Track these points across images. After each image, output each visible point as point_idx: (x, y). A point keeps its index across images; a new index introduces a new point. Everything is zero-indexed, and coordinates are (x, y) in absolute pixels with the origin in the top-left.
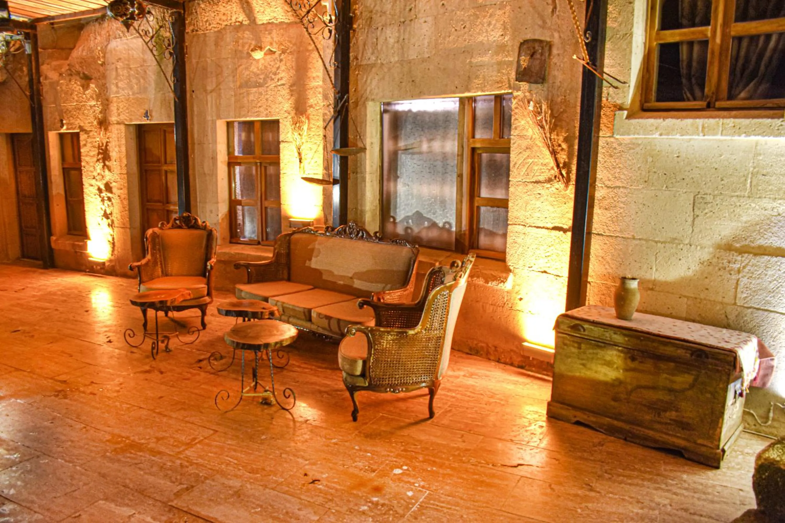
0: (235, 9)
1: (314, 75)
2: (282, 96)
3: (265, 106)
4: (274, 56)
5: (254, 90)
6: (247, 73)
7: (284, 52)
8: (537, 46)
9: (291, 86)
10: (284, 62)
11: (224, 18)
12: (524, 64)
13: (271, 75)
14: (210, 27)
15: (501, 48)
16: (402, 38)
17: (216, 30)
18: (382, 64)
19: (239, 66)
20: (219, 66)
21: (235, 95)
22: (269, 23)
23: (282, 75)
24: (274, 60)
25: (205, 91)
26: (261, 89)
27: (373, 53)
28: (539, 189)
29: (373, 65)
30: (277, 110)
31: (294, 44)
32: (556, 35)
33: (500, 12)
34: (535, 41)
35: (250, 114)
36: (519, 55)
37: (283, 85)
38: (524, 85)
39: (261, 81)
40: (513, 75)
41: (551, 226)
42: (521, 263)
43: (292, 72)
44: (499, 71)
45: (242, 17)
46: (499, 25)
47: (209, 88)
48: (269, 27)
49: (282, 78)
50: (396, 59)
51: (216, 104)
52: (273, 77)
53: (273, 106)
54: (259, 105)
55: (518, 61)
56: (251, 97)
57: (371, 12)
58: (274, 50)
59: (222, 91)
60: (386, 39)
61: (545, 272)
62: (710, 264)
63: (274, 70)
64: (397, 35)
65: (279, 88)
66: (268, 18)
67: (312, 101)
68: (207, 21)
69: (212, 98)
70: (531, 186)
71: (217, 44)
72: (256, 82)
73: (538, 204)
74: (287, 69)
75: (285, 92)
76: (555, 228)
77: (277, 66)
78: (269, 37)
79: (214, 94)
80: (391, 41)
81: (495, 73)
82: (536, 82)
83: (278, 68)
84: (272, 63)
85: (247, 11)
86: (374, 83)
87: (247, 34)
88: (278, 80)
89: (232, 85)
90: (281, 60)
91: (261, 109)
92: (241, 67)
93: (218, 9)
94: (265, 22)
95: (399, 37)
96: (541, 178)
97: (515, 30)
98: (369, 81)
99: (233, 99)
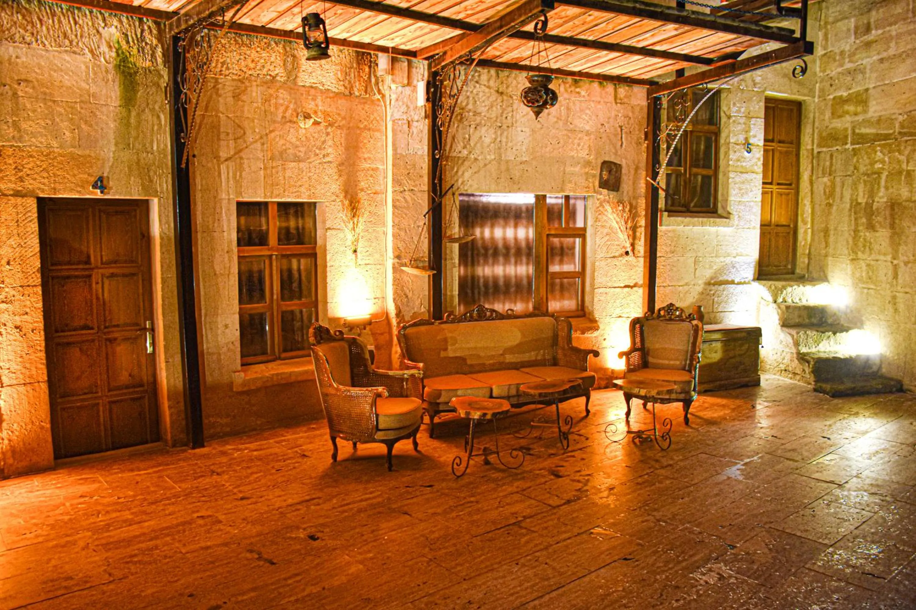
0: (272, 59)
1: (366, 156)
2: (330, 176)
3: (307, 186)
4: (319, 128)
5: (293, 164)
6: (282, 142)
7: (331, 125)
8: (613, 167)
9: (340, 165)
10: (331, 136)
11: (252, 65)
12: (605, 177)
13: (314, 149)
14: (227, 72)
15: (588, 163)
16: (499, 139)
17: (235, 77)
18: (476, 159)
19: (271, 132)
20: (239, 126)
21: (265, 168)
22: (312, 87)
23: (330, 150)
24: (319, 132)
25: (217, 157)
26: (302, 165)
27: (465, 147)
28: (615, 262)
29: (465, 159)
30: (323, 191)
31: (344, 118)
32: (624, 160)
33: (587, 138)
34: (611, 162)
35: (286, 193)
36: (601, 171)
37: (330, 162)
38: (605, 191)
39: (302, 155)
40: (597, 184)
41: (623, 285)
42: (604, 314)
43: (341, 150)
44: (586, 180)
45: (279, 71)
46: (586, 147)
47: (223, 155)
48: (312, 92)
49: (328, 155)
50: (493, 157)
51: (235, 177)
52: (317, 151)
53: (318, 187)
54: (299, 183)
55: (601, 175)
56: (288, 173)
57: (463, 109)
58: (319, 120)
59: (246, 161)
60: (481, 137)
61: (620, 317)
62: (703, 293)
63: (319, 143)
64: (493, 136)
65: (325, 166)
66: (312, 81)
67: (362, 184)
68: (223, 63)
69: (228, 168)
70: (610, 260)
71: (236, 97)
72: (295, 156)
73: (615, 271)
74: (335, 144)
75: (332, 171)
76: (626, 286)
77: (323, 139)
78: (313, 103)
79: (231, 164)
80: (487, 140)
81: (583, 181)
82: (613, 190)
83: (324, 142)
84: (316, 135)
85: (290, 67)
86: (467, 175)
87: (283, 94)
88: (324, 156)
89: (260, 155)
90: (328, 134)
91: (303, 189)
92: (273, 135)
93: (248, 52)
94: (307, 84)
95: (496, 139)
96: (617, 254)
97: (598, 154)
98: (460, 173)
99: (262, 172)
